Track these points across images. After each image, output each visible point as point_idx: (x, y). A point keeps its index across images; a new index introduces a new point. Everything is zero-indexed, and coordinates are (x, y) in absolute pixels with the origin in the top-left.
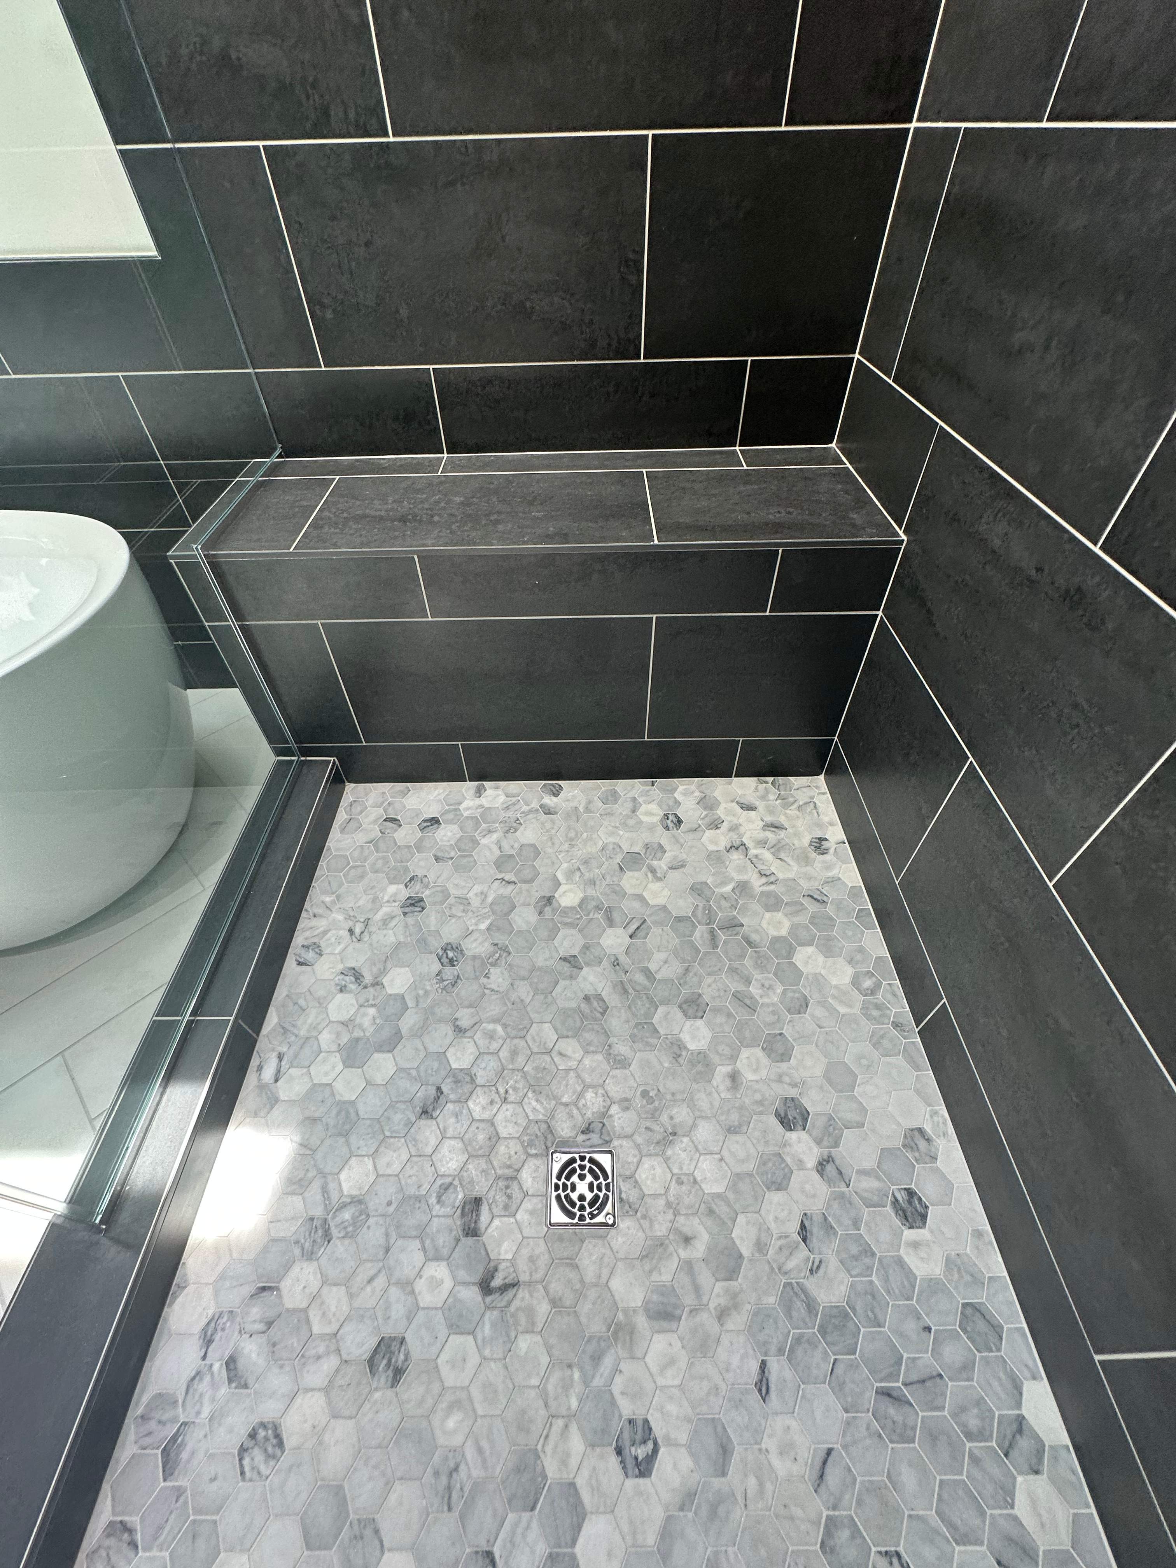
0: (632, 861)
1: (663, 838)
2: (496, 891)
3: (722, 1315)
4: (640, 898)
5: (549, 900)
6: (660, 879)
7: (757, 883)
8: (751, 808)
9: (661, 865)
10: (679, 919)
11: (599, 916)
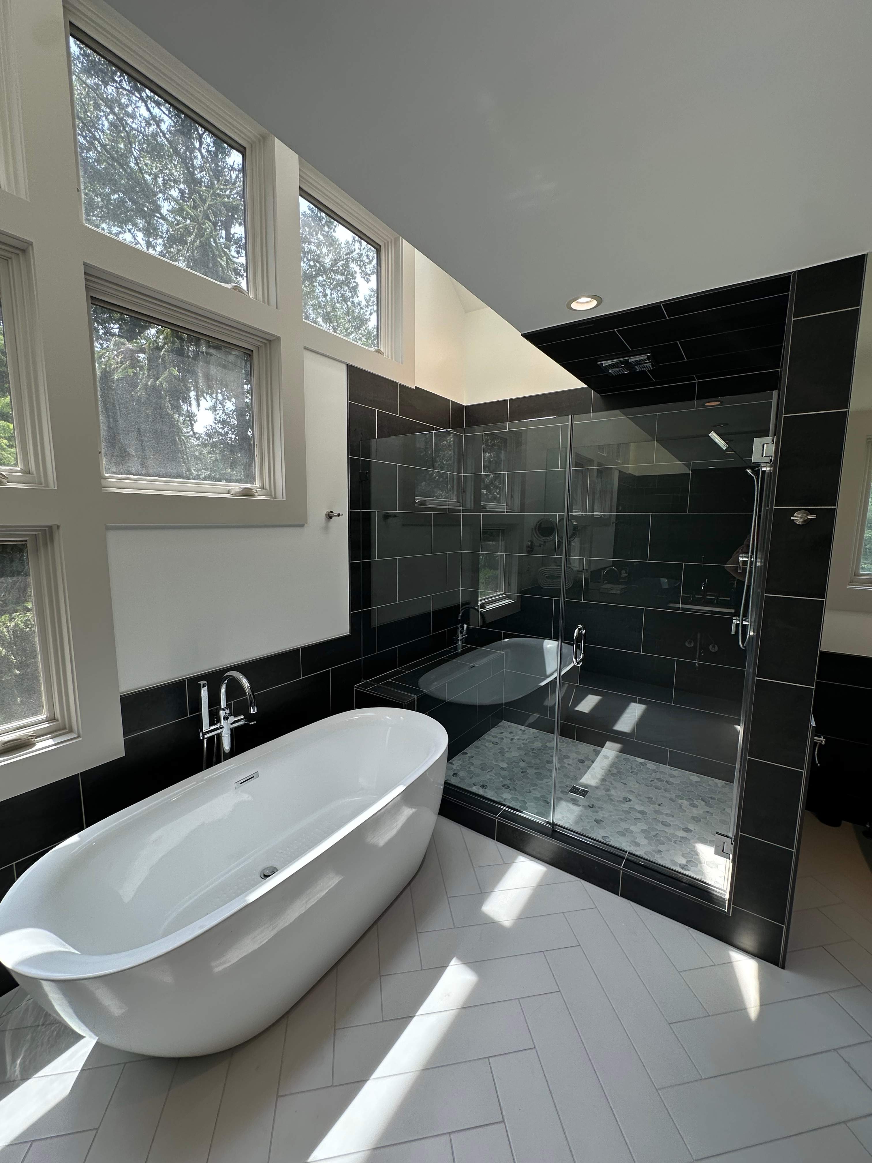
0: (502, 753)
1: (499, 746)
2: (492, 774)
3: (612, 784)
4: (514, 757)
5: (502, 768)
6: (511, 752)
7: (524, 742)
8: (502, 733)
9: (506, 750)
10: (525, 754)
11: (514, 764)
